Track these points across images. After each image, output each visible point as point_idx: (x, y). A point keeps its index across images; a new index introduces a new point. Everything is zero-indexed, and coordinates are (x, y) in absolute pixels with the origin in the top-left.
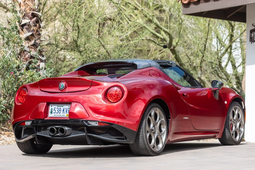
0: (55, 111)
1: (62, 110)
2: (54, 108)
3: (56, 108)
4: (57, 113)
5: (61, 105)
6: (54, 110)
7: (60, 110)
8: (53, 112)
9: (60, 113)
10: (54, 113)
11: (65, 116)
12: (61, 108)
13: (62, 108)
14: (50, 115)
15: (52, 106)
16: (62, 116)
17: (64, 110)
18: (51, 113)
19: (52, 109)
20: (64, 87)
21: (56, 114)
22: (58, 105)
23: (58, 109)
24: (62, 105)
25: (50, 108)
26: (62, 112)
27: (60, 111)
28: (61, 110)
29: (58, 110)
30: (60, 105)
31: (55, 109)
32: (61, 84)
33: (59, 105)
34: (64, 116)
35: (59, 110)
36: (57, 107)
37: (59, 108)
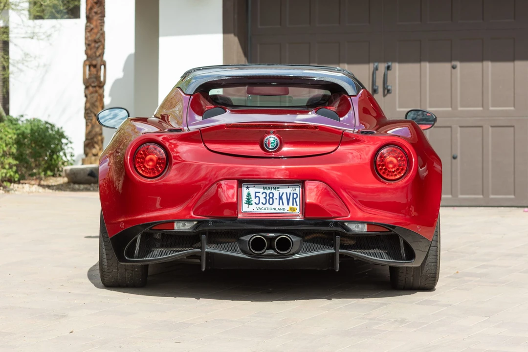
0: (257, 198)
1: (276, 196)
2: (256, 193)
3: (260, 192)
4: (264, 203)
5: (273, 186)
7: (270, 198)
8: (253, 202)
9: (271, 202)
10: (257, 203)
11: (286, 211)
12: (273, 191)
13: (276, 193)
14: (245, 208)
15: (248, 188)
16: (279, 211)
17: (281, 198)
18: (249, 202)
19: (249, 194)
21: (261, 205)
22: (265, 186)
23: (264, 194)
25: (245, 191)
26: (276, 202)
27: (271, 200)
28: (274, 198)
29: (265, 198)
30: (270, 186)
31: (257, 195)
32: (270, 137)
33: (268, 186)
34: (283, 211)
35: (268, 198)
36: (262, 190)
37: (268, 192)
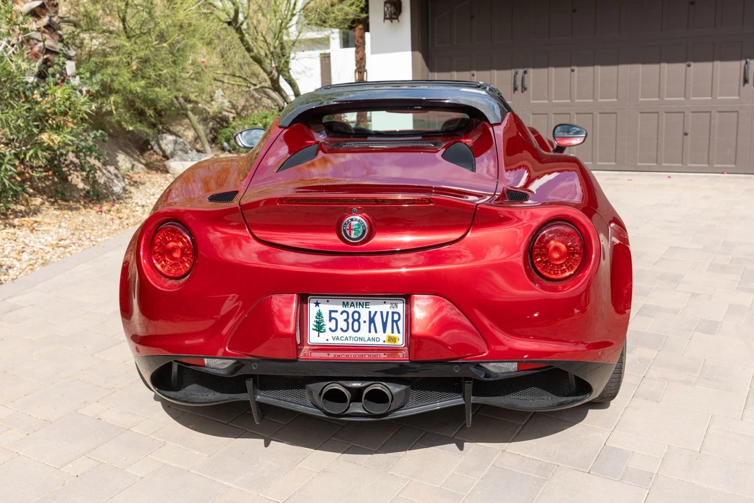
0: (333, 321)
1: (365, 317)
2: (331, 312)
3: (336, 311)
4: (345, 328)
5: (359, 301)
6: (331, 319)
7: (354, 320)
8: (327, 328)
9: (356, 328)
10: (334, 328)
11: (381, 343)
12: (360, 309)
13: (364, 313)
14: (314, 338)
15: (317, 304)
16: (369, 342)
17: (372, 320)
18: (319, 328)
19: (319, 315)
20: (364, 231)
21: (339, 333)
22: (346, 301)
23: (345, 314)
24: (361, 301)
25: (313, 309)
26: (365, 327)
27: (356, 324)
28: (361, 321)
29: (346, 320)
30: (355, 301)
31: (333, 315)
32: (352, 220)
33: (350, 301)
34: (376, 343)
35: (350, 320)
36: (340, 308)
37: (351, 310)
